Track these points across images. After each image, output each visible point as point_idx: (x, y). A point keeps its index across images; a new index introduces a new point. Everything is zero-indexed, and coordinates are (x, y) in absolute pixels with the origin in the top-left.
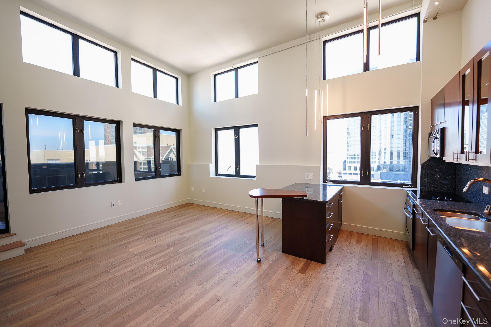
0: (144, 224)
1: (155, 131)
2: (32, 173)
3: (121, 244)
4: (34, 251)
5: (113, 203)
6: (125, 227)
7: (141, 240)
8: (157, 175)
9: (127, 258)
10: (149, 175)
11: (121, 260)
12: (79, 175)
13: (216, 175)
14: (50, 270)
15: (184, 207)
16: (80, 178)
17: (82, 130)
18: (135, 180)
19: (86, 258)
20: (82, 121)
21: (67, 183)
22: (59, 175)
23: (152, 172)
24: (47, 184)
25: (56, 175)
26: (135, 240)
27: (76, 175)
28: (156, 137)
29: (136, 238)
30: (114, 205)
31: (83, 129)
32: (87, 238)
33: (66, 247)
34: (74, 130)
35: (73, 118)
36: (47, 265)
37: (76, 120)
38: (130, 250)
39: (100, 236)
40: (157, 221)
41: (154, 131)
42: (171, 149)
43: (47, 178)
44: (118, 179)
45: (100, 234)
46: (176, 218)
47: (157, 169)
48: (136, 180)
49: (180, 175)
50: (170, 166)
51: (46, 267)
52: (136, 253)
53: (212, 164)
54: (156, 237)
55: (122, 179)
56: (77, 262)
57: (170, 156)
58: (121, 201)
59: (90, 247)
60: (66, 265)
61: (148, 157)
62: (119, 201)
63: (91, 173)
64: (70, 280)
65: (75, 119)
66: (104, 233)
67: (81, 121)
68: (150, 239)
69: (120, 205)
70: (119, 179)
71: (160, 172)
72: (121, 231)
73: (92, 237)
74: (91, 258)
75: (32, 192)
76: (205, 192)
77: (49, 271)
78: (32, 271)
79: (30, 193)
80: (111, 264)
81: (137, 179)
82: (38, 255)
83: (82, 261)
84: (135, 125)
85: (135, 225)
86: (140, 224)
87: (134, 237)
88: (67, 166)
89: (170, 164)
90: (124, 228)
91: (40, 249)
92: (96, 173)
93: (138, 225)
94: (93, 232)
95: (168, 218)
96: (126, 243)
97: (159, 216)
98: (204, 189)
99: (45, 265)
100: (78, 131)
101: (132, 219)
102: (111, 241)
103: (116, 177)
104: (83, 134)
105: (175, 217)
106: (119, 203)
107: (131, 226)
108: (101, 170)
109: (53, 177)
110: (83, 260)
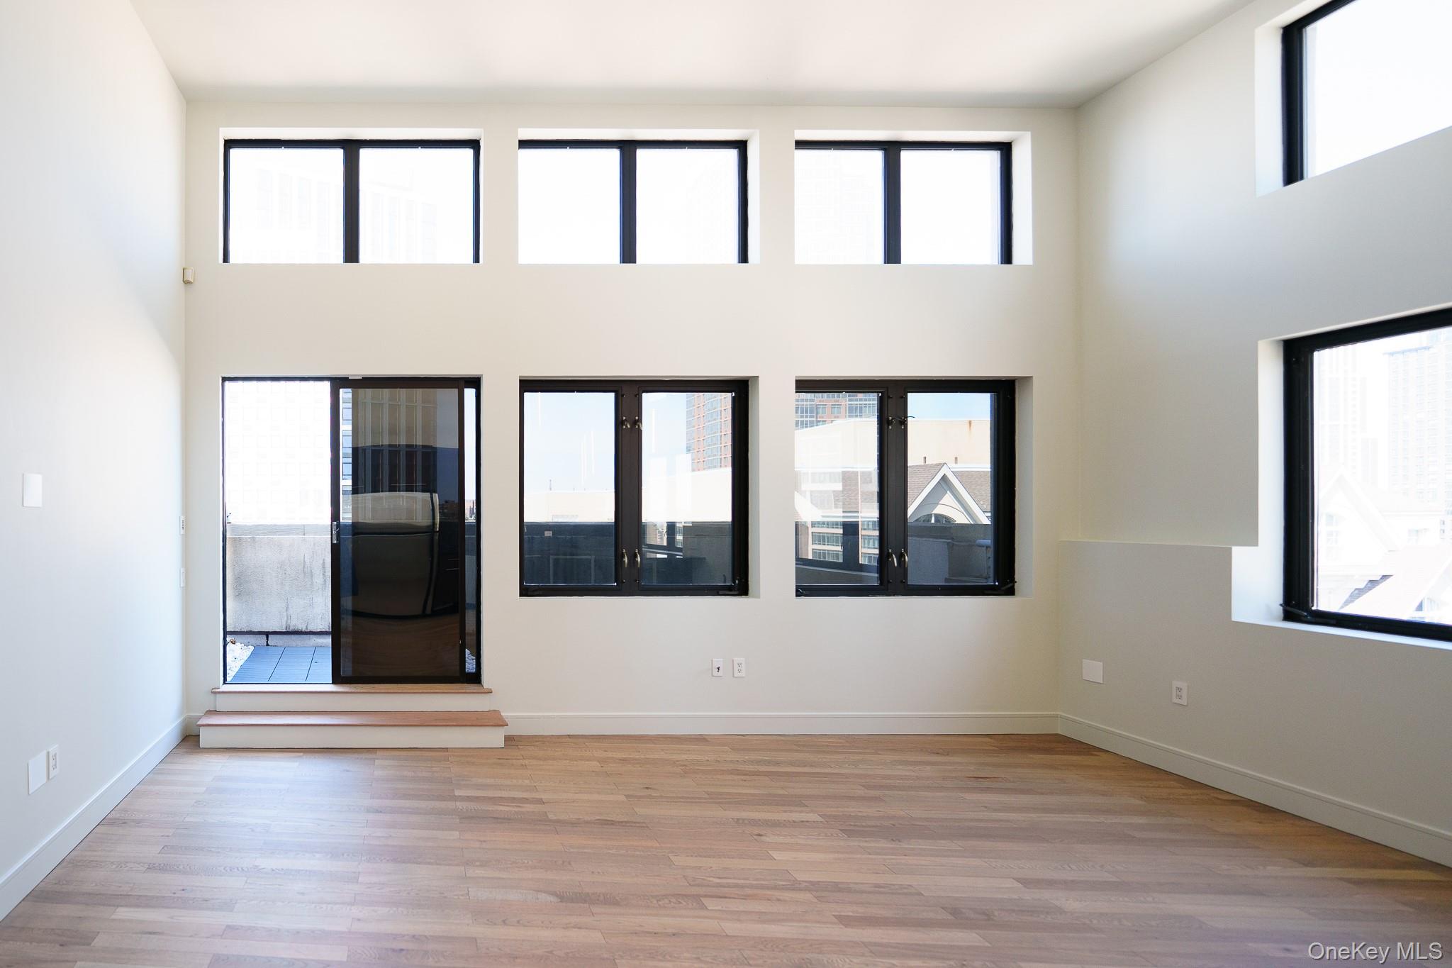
0: (827, 771)
1: (889, 397)
2: (526, 546)
3: (743, 820)
4: (522, 747)
5: (718, 662)
6: (753, 756)
7: (819, 835)
8: (889, 582)
9: (764, 880)
10: (851, 578)
11: (744, 879)
12: (626, 560)
13: (1288, 616)
14: (551, 816)
15: (1033, 750)
16: (626, 566)
17: (638, 421)
18: (797, 591)
19: (634, 821)
20: (638, 394)
21: (593, 578)
22: (577, 555)
23: (862, 568)
24: (551, 580)
25: (572, 554)
26: (794, 822)
27: (619, 557)
28: (889, 423)
29: (796, 816)
30: (718, 668)
31: (640, 420)
32: (637, 757)
33: (587, 762)
34: (619, 423)
35: (615, 389)
36: (544, 796)
37: (622, 396)
38: (775, 855)
39: (674, 763)
40: (889, 777)
41: (881, 401)
42: (944, 478)
43: (551, 561)
44: (734, 582)
45: (675, 757)
46: (987, 790)
47: (889, 555)
48: (800, 593)
49: (1011, 592)
50: (951, 547)
51: (541, 801)
52: (800, 877)
53: (1256, 548)
54: (883, 844)
55: (749, 583)
56: (612, 824)
57: (939, 510)
58: (742, 660)
59: (647, 788)
60: (586, 819)
61: (844, 512)
62: (737, 660)
63: (652, 556)
64: (593, 872)
65: (620, 391)
66: (685, 757)
67: (636, 396)
68: (856, 844)
69: (740, 675)
70: (739, 584)
71: (905, 570)
72: (741, 767)
73: (652, 757)
74: (647, 827)
75: (524, 593)
76: (1184, 702)
77: (547, 817)
78: (514, 798)
79: (520, 596)
80: (709, 879)
81: (804, 588)
82: (527, 762)
83: (624, 824)
84: (804, 386)
85: (792, 764)
86: (812, 766)
87: (792, 808)
88: (595, 530)
89: (952, 539)
90: (752, 762)
91: (533, 748)
92: (666, 556)
93: (805, 766)
94: (655, 744)
95: (944, 778)
96: (760, 820)
97: (897, 757)
98: (1183, 685)
99: (540, 797)
100: (626, 426)
101: (783, 738)
102: (707, 793)
103: (729, 576)
104: (639, 432)
105: (979, 782)
106: (736, 667)
107: (777, 763)
108: (680, 550)
109: (566, 559)
110: (628, 825)
